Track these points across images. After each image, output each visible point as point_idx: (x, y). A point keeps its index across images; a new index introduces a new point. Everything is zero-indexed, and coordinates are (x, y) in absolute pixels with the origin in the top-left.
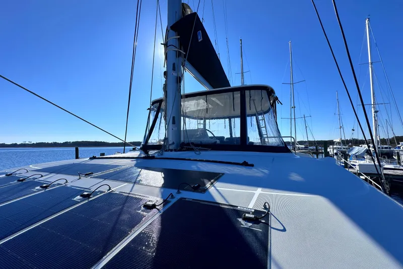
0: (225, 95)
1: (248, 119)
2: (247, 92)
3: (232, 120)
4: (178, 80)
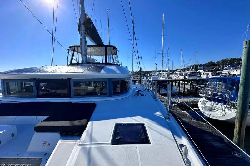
0: (100, 47)
1: (108, 56)
2: (107, 47)
3: (103, 56)
4: (86, 42)
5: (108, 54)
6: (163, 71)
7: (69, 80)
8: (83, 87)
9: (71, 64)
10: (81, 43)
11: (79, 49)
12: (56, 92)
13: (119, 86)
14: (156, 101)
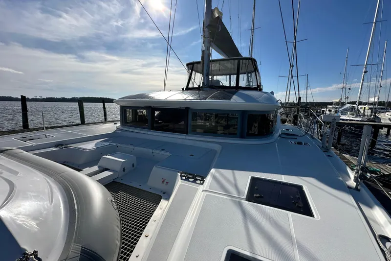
1: (241, 75)
4: (210, 55)
5: (241, 71)
6: (360, 103)
7: (187, 109)
8: (199, 122)
9: (188, 89)
10: (203, 58)
11: (200, 66)
12: (168, 125)
13: (256, 125)
14: (329, 156)
